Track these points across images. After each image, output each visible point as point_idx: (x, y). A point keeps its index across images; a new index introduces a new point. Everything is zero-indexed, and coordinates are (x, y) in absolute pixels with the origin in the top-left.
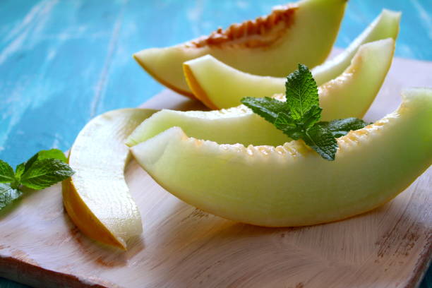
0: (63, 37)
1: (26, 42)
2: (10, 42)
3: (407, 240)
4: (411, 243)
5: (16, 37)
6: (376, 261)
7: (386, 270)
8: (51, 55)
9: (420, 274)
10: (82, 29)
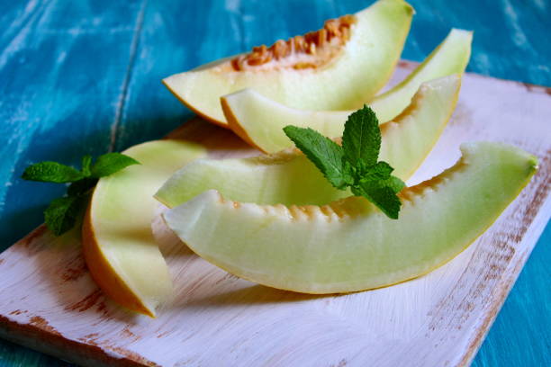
0: (75, 32)
1: (30, 38)
2: (11, 38)
3: (461, 311)
4: (466, 314)
5: (17, 31)
6: (426, 335)
7: (436, 345)
8: (61, 57)
9: (472, 351)
10: (97, 21)
